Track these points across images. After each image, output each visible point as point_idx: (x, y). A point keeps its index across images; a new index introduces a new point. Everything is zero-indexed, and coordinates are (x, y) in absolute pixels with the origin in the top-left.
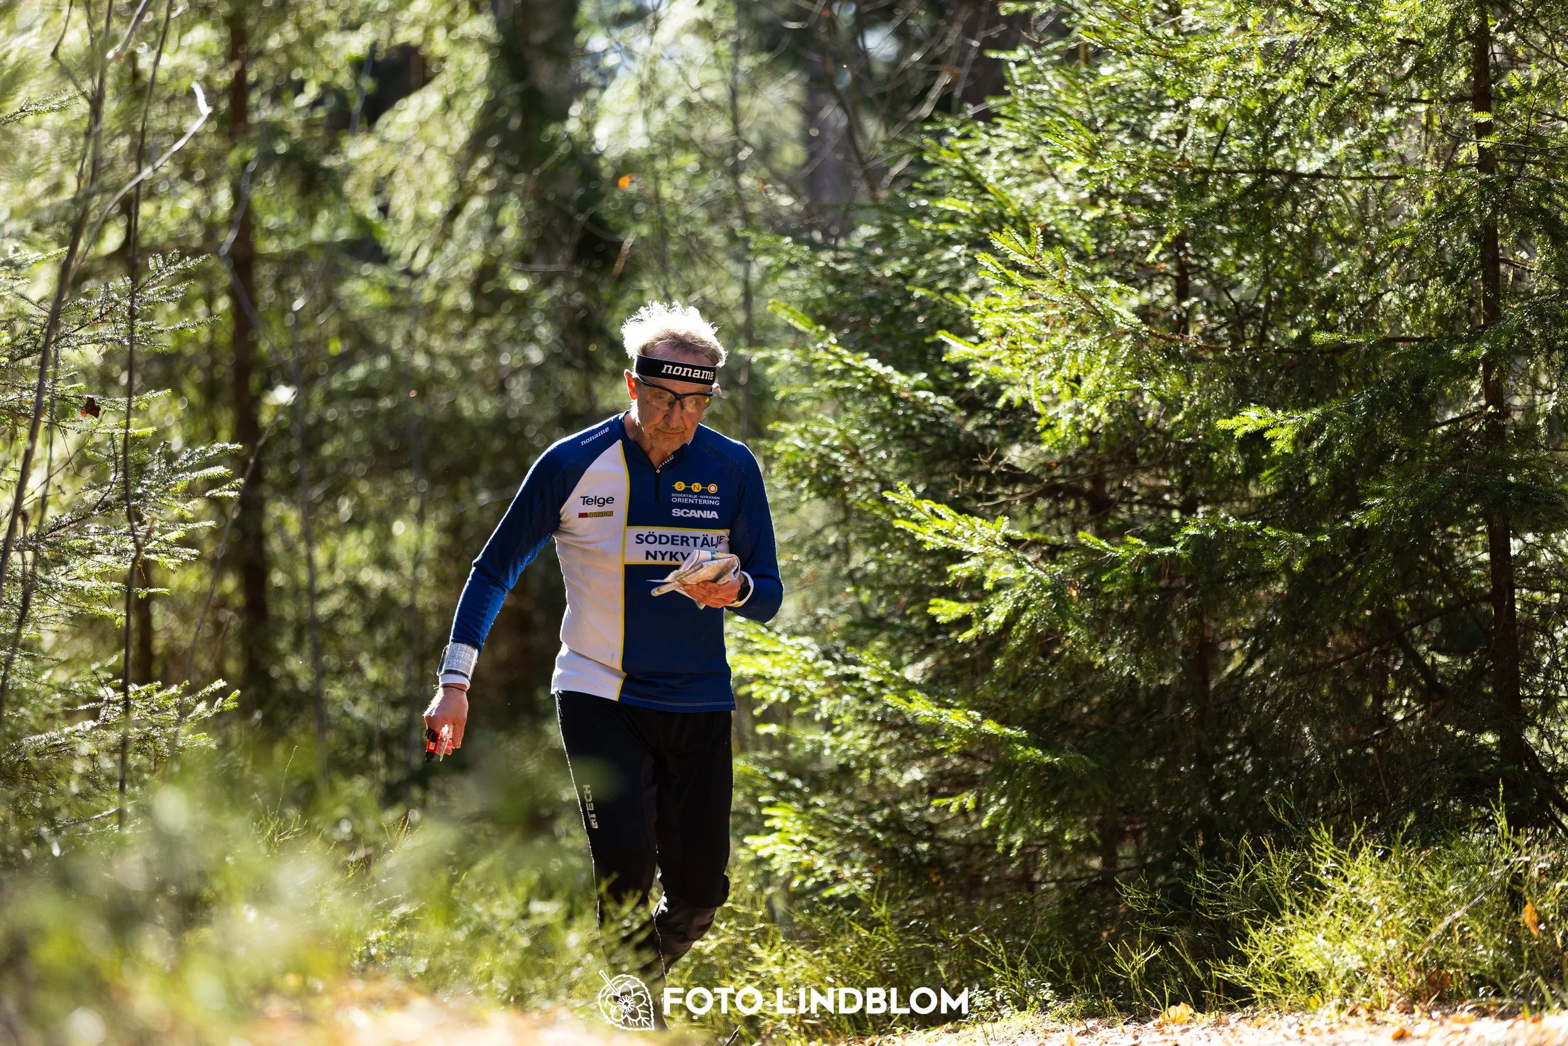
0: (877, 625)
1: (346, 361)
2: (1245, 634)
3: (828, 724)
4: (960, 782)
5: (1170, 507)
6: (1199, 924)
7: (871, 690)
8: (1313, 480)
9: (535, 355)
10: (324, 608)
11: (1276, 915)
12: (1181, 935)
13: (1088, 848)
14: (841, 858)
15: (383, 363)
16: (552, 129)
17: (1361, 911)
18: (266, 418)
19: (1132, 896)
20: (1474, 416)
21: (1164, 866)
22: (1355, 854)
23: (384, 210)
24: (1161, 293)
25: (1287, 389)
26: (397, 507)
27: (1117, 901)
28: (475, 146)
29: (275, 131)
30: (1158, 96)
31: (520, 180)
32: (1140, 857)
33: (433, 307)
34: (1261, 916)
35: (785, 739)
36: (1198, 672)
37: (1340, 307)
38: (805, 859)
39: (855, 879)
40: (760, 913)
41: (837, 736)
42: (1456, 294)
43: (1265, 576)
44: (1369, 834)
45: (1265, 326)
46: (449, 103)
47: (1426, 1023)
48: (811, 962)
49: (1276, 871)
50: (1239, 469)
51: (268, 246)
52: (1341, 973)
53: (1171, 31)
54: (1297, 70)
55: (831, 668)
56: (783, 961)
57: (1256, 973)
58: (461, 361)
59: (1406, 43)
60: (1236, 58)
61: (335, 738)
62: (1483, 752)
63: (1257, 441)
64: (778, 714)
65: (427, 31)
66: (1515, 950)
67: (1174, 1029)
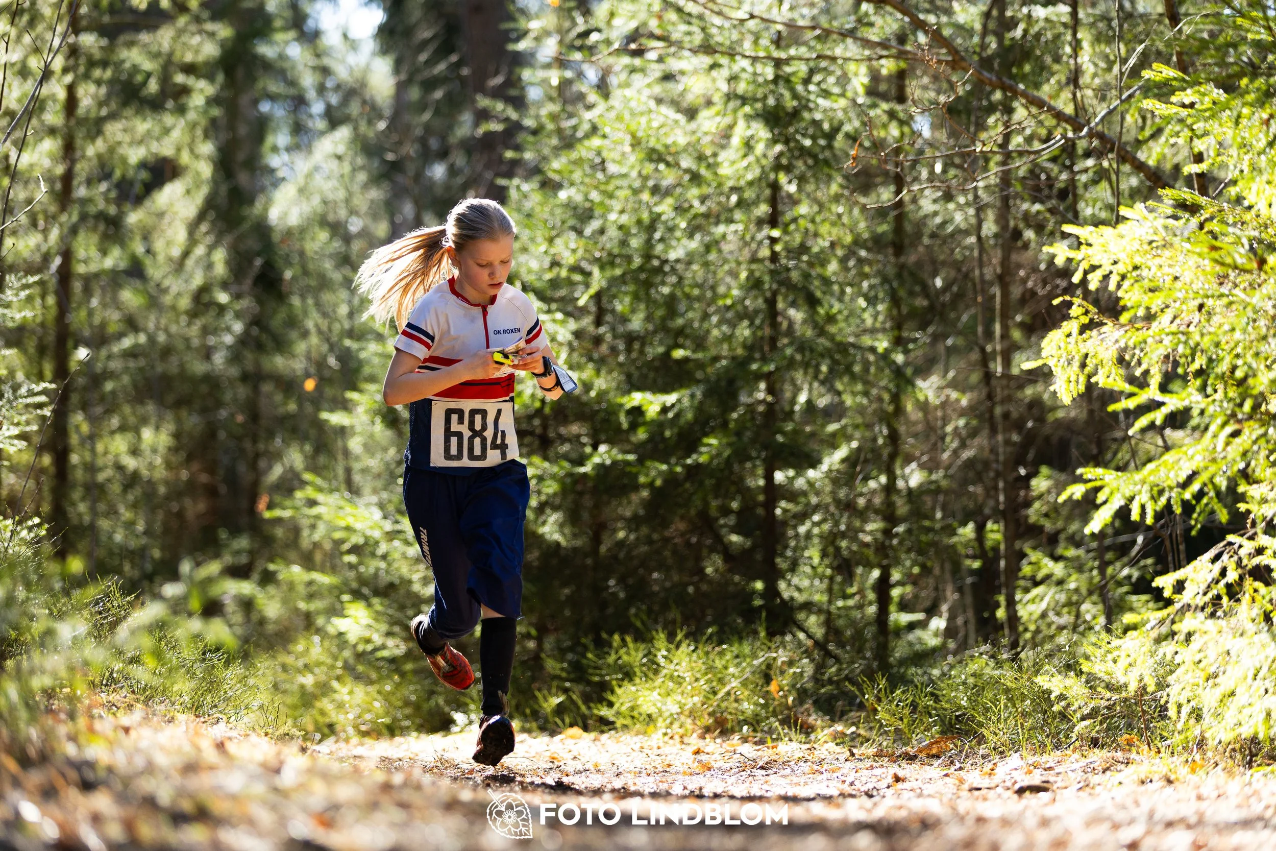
1: (120, 335)
2: (625, 520)
3: (384, 557)
5: (584, 445)
6: (589, 683)
8: (667, 434)
9: (228, 339)
10: (101, 477)
11: (631, 680)
12: (578, 688)
13: (528, 636)
14: (389, 634)
15: (142, 338)
16: (246, 211)
17: (678, 681)
18: (73, 366)
19: (552, 665)
20: (760, 402)
21: (571, 649)
22: (678, 647)
23: (148, 251)
24: (587, 322)
25: (655, 381)
26: (144, 421)
27: (541, 668)
28: (201, 217)
29: (84, 202)
30: (591, 210)
31: (228, 239)
32: (558, 641)
33: (172, 309)
34: (622, 680)
35: (360, 564)
36: (596, 540)
37: (687, 337)
38: (367, 634)
39: (396, 647)
40: (340, 664)
41: (389, 565)
42: (754, 333)
43: (637, 487)
44: (686, 636)
45: (643, 345)
46: (188, 192)
47: (714, 747)
48: (367, 693)
49: (633, 655)
50: (625, 426)
51: (81, 269)
52: (666, 714)
53: (600, 176)
54: (670, 201)
55: (388, 526)
56: (351, 693)
57: (618, 713)
58: (187, 340)
59: (733, 189)
60: (636, 192)
61: (101, 553)
62: (754, 592)
63: (637, 411)
64: (355, 550)
65: (179, 150)
66: (765, 706)
67: (570, 743)
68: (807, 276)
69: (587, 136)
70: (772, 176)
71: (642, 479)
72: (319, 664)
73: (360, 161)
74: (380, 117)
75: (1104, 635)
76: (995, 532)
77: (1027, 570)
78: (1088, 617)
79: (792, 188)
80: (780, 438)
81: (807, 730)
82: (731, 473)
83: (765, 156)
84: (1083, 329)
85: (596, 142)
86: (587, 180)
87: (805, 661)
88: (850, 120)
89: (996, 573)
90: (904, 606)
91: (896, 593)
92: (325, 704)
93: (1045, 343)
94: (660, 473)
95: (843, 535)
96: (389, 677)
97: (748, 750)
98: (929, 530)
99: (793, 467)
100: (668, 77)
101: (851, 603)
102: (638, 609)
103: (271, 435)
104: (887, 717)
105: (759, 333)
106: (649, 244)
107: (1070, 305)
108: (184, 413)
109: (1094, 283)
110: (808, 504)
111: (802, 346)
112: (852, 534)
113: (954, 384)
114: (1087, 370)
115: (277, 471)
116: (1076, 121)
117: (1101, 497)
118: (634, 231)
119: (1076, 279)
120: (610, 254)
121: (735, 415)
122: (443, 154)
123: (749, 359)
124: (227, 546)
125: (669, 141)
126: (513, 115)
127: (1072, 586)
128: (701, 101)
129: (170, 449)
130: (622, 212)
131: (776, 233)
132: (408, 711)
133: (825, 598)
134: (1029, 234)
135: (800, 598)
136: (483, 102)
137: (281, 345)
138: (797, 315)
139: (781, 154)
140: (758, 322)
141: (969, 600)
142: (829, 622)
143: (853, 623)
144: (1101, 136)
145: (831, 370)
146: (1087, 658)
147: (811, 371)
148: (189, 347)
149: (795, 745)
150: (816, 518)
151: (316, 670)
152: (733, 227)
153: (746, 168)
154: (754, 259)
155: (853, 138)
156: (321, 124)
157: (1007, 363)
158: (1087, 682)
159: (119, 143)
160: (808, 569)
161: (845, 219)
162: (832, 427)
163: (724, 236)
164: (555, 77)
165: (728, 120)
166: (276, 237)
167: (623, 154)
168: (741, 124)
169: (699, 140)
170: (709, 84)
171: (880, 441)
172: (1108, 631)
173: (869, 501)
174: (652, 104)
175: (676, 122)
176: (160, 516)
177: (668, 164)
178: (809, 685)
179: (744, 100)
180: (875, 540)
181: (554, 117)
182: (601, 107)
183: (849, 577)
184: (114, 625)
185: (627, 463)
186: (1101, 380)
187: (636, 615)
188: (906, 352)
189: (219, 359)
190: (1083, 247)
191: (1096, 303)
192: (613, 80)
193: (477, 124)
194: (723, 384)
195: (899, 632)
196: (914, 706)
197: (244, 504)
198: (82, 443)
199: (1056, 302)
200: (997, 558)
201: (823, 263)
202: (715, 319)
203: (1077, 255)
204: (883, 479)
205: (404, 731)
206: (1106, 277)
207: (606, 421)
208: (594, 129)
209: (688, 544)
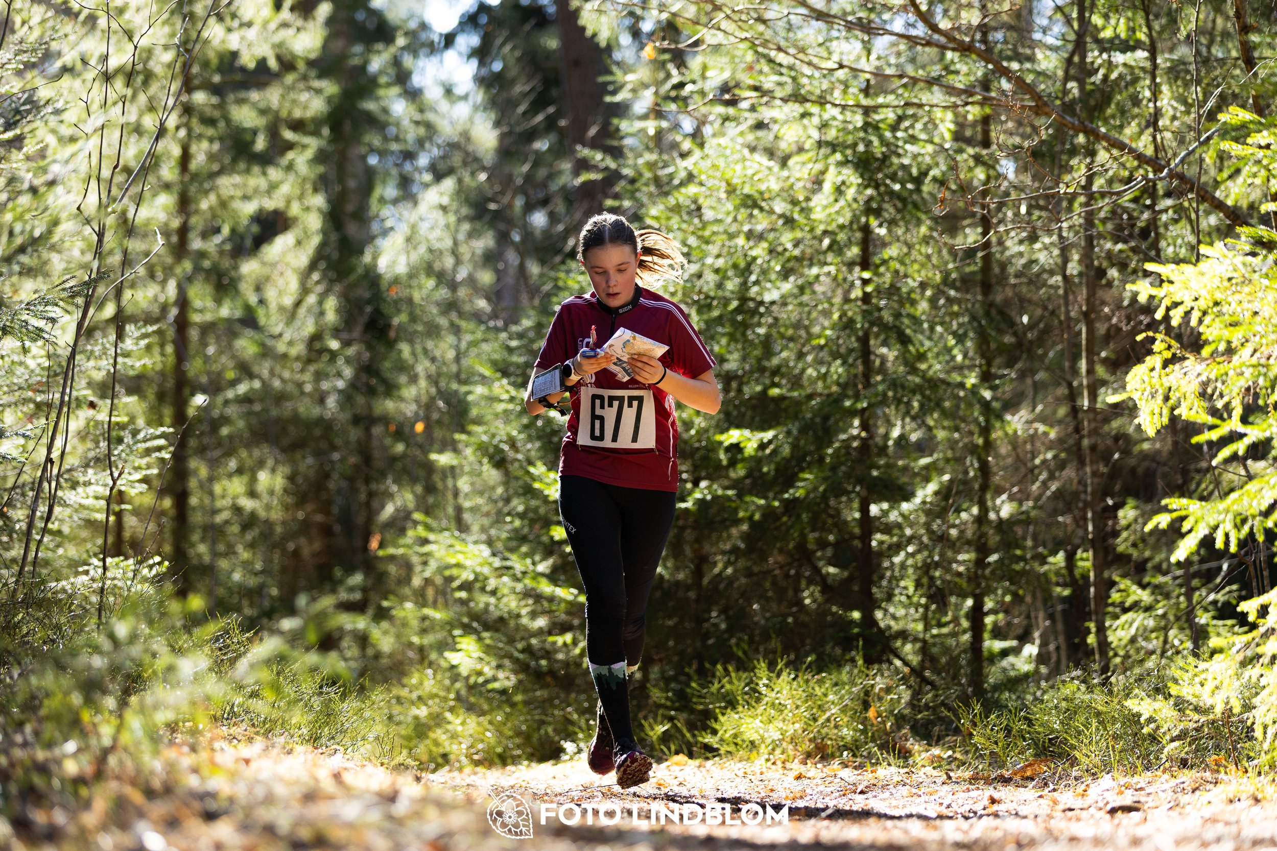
0: (523, 539)
1: (233, 383)
2: (724, 553)
3: (494, 593)
4: (564, 628)
5: (686, 481)
6: (692, 711)
7: (519, 575)
8: (765, 469)
9: (341, 384)
10: (219, 519)
11: (734, 708)
12: (683, 716)
14: (499, 667)
15: (257, 384)
16: (354, 260)
17: (780, 708)
18: (191, 412)
19: (657, 695)
20: (854, 438)
21: (675, 679)
22: (778, 676)
23: (261, 301)
25: (753, 418)
26: (261, 464)
27: (648, 697)
28: (313, 266)
29: (202, 255)
31: (338, 288)
32: (663, 672)
33: (285, 356)
34: (726, 708)
35: (470, 600)
36: (698, 573)
37: (782, 376)
38: (478, 667)
39: (506, 679)
40: (452, 696)
41: (499, 599)
42: (847, 371)
43: (737, 522)
44: (787, 665)
45: (741, 385)
46: (299, 243)
47: (814, 770)
48: (479, 724)
49: (735, 684)
50: (725, 462)
51: (196, 318)
52: (768, 741)
53: (696, 221)
54: (765, 245)
55: (497, 562)
56: (463, 723)
57: (722, 740)
58: (300, 385)
59: (825, 232)
60: (732, 236)
61: (221, 591)
62: (852, 622)
63: (736, 448)
64: (466, 586)
65: (288, 202)
66: (864, 732)
67: (676, 768)
68: (897, 315)
69: (682, 184)
70: (863, 219)
71: (741, 514)
72: (433, 696)
73: (465, 211)
74: (484, 169)
75: (1191, 659)
76: (1085, 561)
77: (1115, 596)
78: (1176, 642)
79: (882, 231)
80: (875, 473)
81: (905, 755)
82: (828, 506)
83: (855, 200)
84: (1166, 364)
85: (692, 189)
86: (684, 226)
87: (903, 687)
88: (937, 164)
89: (1086, 601)
90: (998, 633)
91: (989, 620)
92: (438, 734)
93: (1129, 378)
94: (759, 507)
95: (937, 565)
96: (499, 707)
97: (848, 774)
98: (1022, 558)
99: (887, 500)
100: (760, 126)
101: (945, 630)
102: (740, 639)
103: (383, 475)
104: (982, 740)
105: (853, 371)
106: (744, 286)
107: (1153, 340)
108: (298, 456)
109: (1176, 319)
110: (902, 535)
111: (895, 384)
112: (944, 564)
113: (1042, 419)
114: (1171, 402)
115: (389, 510)
116: (1156, 163)
117: (1186, 526)
118: (730, 273)
119: (1159, 315)
120: (707, 297)
121: (830, 451)
122: (544, 203)
123: (843, 396)
124: (341, 582)
125: (763, 187)
126: (613, 165)
127: (1160, 612)
128: (794, 148)
129: (285, 490)
130: (718, 256)
131: (866, 275)
132: (518, 741)
133: (920, 627)
134: (1113, 273)
135: (895, 626)
136: (584, 152)
137: (390, 389)
138: (889, 353)
139: (871, 199)
140: (850, 360)
141: (1060, 626)
142: (924, 648)
143: (947, 650)
144: (1181, 177)
145: (922, 406)
146: (1176, 681)
147: (902, 407)
148: (303, 393)
149: (893, 769)
150: (910, 549)
151: (430, 702)
152: (826, 269)
153: (838, 212)
154: (847, 300)
155: (941, 182)
156: (427, 177)
157: (1093, 396)
158: (1176, 705)
159: (232, 197)
160: (903, 598)
161: (935, 260)
162: (924, 461)
163: (818, 277)
164: (651, 127)
165: (819, 166)
166: (384, 285)
167: (719, 200)
168: (832, 170)
169: (791, 187)
170: (800, 131)
171: (972, 474)
172: (1196, 655)
173: (962, 532)
174: (746, 152)
175: (770, 169)
176: (276, 557)
177: (761, 209)
178: (906, 712)
179: (834, 147)
180: (968, 569)
181: (651, 166)
182: (697, 154)
183: (943, 606)
184: (233, 661)
185: (729, 498)
186: (1184, 412)
187: (738, 645)
188: (993, 388)
189: (332, 402)
190: (1165, 285)
191: (1179, 338)
192: (707, 130)
193: (576, 173)
194: (818, 420)
195: (993, 658)
196: (1008, 730)
197: (358, 543)
198: (201, 486)
199: (1139, 338)
200: (1087, 585)
201: (913, 303)
202: (810, 358)
203: (1159, 292)
204: (975, 510)
205: (515, 760)
206: (1188, 314)
207: (706, 458)
208: (691, 177)
209: (787, 576)
